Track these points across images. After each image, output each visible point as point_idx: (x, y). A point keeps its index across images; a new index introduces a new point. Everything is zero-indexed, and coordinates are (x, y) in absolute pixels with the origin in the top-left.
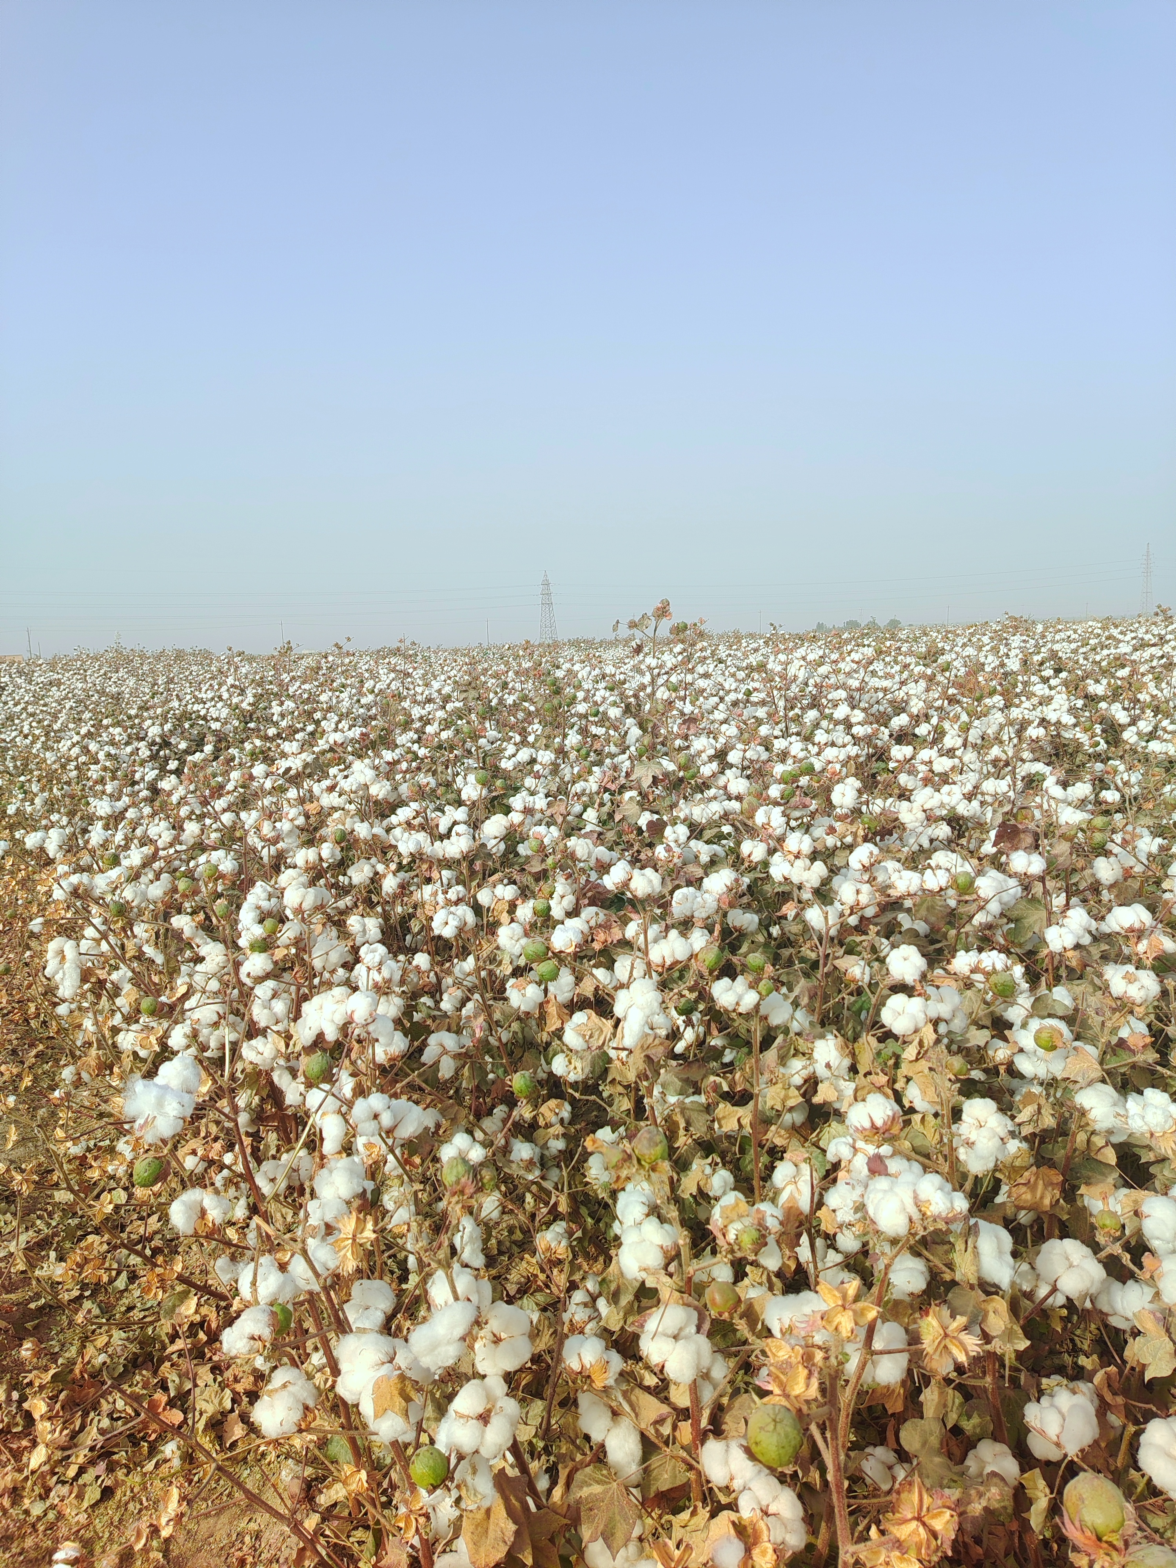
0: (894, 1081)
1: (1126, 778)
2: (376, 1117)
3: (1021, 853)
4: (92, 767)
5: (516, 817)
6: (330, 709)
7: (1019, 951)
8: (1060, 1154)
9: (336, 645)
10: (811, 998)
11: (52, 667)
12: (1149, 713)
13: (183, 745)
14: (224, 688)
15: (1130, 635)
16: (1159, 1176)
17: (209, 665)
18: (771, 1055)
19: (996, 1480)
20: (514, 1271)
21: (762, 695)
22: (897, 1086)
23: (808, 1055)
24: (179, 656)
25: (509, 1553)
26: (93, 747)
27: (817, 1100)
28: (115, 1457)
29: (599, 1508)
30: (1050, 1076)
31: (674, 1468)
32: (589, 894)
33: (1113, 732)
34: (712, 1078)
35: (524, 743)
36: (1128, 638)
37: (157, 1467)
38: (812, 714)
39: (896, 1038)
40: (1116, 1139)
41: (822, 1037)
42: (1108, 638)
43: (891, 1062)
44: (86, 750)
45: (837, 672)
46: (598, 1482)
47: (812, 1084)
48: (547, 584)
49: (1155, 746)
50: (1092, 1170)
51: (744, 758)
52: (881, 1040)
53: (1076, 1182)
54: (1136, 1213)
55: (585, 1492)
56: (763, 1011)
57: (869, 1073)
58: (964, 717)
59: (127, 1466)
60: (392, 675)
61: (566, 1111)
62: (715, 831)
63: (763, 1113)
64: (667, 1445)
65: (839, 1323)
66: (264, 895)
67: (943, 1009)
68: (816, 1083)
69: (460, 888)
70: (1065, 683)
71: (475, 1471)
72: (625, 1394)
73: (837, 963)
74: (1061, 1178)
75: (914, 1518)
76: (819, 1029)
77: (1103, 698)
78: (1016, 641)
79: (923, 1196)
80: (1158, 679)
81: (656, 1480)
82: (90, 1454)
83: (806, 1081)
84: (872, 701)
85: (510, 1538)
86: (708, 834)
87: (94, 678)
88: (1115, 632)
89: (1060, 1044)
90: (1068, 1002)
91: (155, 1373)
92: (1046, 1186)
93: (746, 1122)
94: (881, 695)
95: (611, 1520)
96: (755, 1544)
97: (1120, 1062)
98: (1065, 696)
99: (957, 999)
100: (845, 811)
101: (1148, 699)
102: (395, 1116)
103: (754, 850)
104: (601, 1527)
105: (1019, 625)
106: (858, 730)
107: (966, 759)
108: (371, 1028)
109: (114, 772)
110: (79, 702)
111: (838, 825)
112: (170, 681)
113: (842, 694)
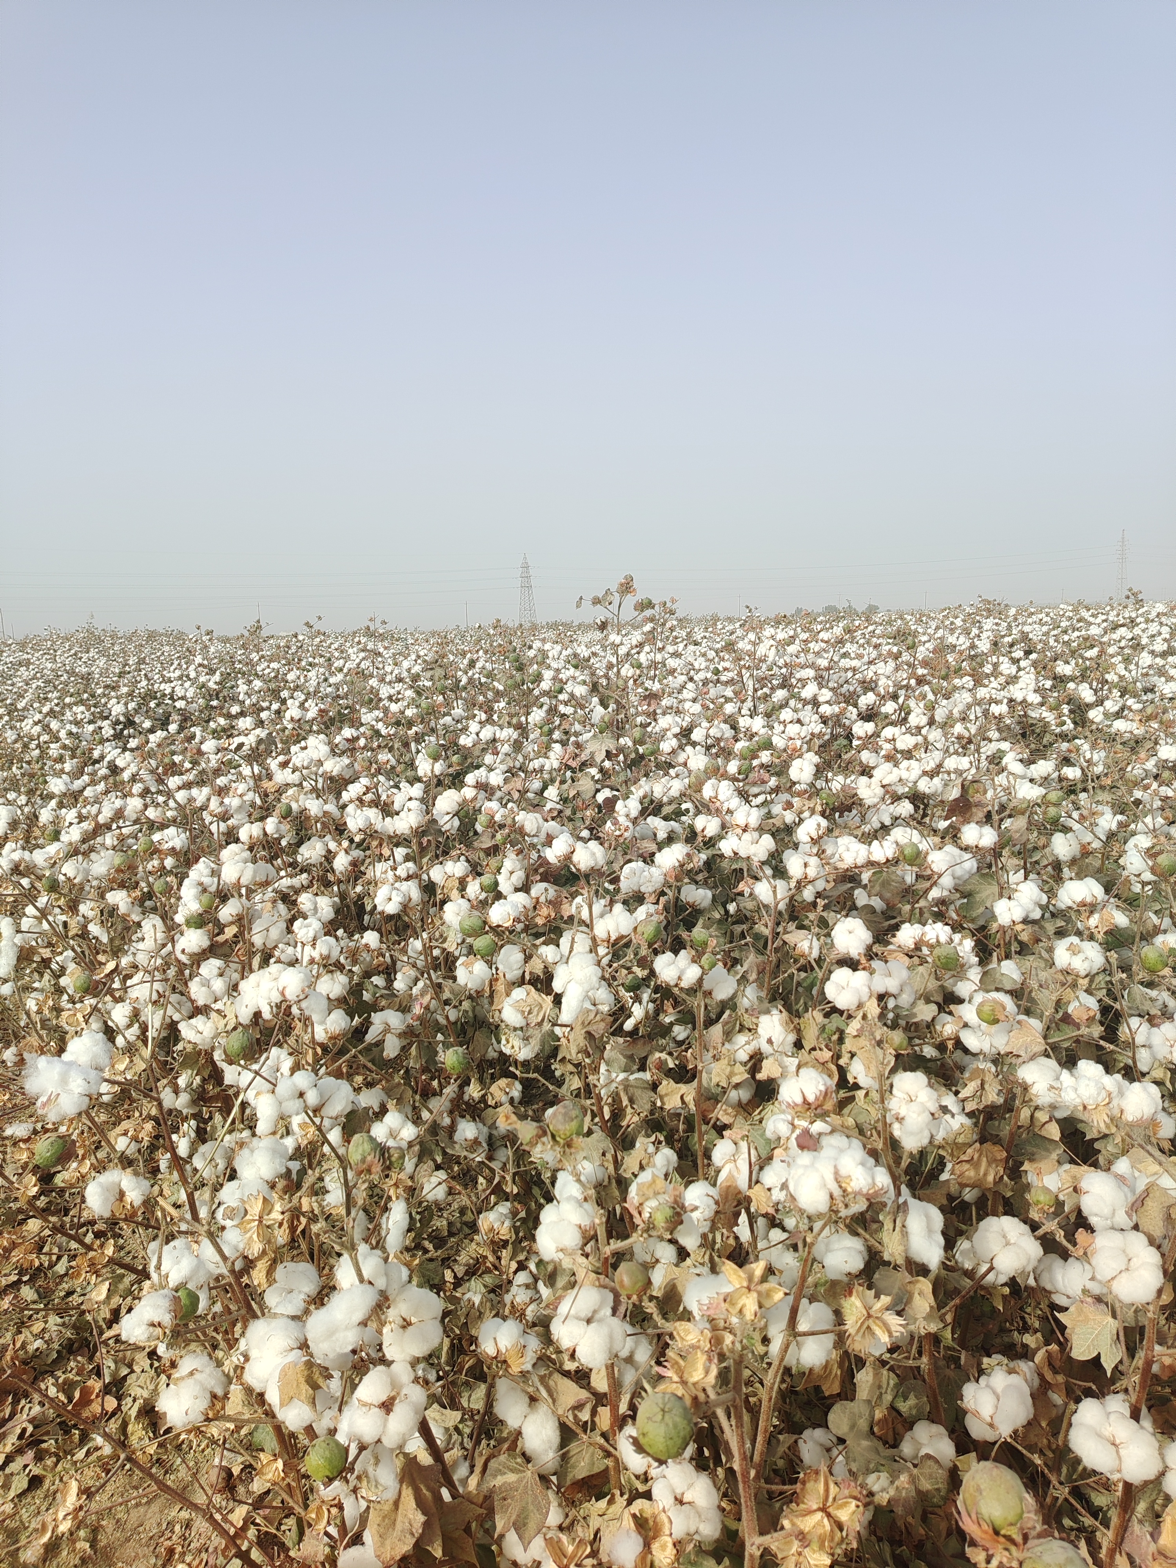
0: (839, 1057)
1: (1088, 756)
2: (301, 1095)
3: (973, 825)
4: (52, 746)
5: (468, 792)
6: (297, 688)
7: (971, 926)
8: (1005, 1131)
9: (307, 624)
10: (759, 973)
11: (22, 646)
12: (1116, 693)
13: (147, 724)
14: (192, 667)
15: (1101, 617)
16: (1103, 1152)
17: (181, 646)
18: (717, 1030)
19: (930, 1463)
20: (463, 1253)
21: (730, 675)
22: (842, 1062)
23: (752, 1030)
24: (152, 636)
25: (417, 1545)
26: (54, 725)
27: (760, 1076)
28: (44, 1446)
29: (512, 1498)
30: (994, 1051)
31: (593, 1455)
32: (541, 870)
33: (1079, 711)
34: (657, 1055)
35: (489, 721)
36: (1099, 620)
37: (88, 1454)
38: (780, 694)
39: (841, 1013)
40: (1060, 1115)
41: (768, 1012)
42: (1079, 621)
43: (835, 1037)
44: (47, 728)
45: (806, 651)
46: (512, 1471)
47: (756, 1060)
48: (526, 567)
49: (1120, 725)
50: (1037, 1146)
51: (708, 736)
52: (827, 1015)
53: (1020, 1159)
54: (1075, 1190)
55: (499, 1481)
56: (706, 986)
57: (814, 1049)
58: (931, 696)
59: (56, 1455)
60: (362, 655)
61: (516, 1091)
62: (673, 806)
63: (708, 1090)
64: (585, 1431)
65: (743, 1306)
66: (207, 871)
67: (890, 984)
68: (761, 1060)
69: (410, 865)
70: (1034, 664)
71: (377, 1461)
72: (542, 1379)
73: (786, 937)
74: (1005, 1154)
75: (820, 1509)
76: (766, 1004)
77: (1072, 679)
78: (988, 624)
79: (843, 1172)
80: (1127, 660)
81: (574, 1467)
82: (18, 1443)
83: (751, 1057)
84: (841, 681)
85: (418, 1529)
86: (666, 810)
87: (64, 658)
88: (1086, 614)
89: (1002, 1018)
90: (1016, 976)
91: (91, 1359)
92: (989, 1163)
93: (689, 1099)
94: (850, 674)
95: (524, 1509)
96: (654, 1538)
97: (1064, 1037)
98: (1033, 677)
99: (905, 973)
100: (803, 787)
101: (1116, 679)
102: (321, 1095)
103: (707, 825)
104: (514, 1517)
105: (993, 609)
106: (825, 709)
107: (931, 738)
108: (304, 1004)
109: (73, 750)
110: (48, 682)
111: (796, 801)
112: (142, 661)
113: (810, 673)
